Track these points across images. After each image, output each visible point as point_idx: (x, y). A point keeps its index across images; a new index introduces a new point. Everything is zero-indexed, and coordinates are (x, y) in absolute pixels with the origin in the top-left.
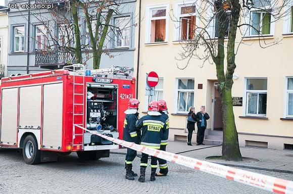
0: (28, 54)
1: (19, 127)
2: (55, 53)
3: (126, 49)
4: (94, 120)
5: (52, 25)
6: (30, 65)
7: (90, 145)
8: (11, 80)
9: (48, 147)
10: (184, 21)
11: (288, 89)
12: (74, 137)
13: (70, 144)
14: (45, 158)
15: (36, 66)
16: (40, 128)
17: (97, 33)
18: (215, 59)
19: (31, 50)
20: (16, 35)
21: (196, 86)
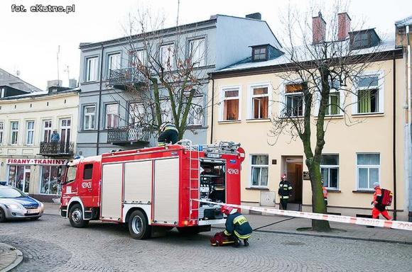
0: (99, 132)
1: (124, 202)
2: (126, 130)
3: (200, 127)
4: (204, 195)
5: (124, 104)
6: (100, 142)
7: (203, 219)
8: (113, 156)
9: (160, 222)
10: (256, 101)
11: (358, 164)
12: (191, 212)
13: (186, 219)
14: (155, 233)
15: (108, 143)
16: (152, 204)
17: (180, 111)
18: (301, 136)
19: (101, 129)
20: (86, 114)
21: (270, 162)
